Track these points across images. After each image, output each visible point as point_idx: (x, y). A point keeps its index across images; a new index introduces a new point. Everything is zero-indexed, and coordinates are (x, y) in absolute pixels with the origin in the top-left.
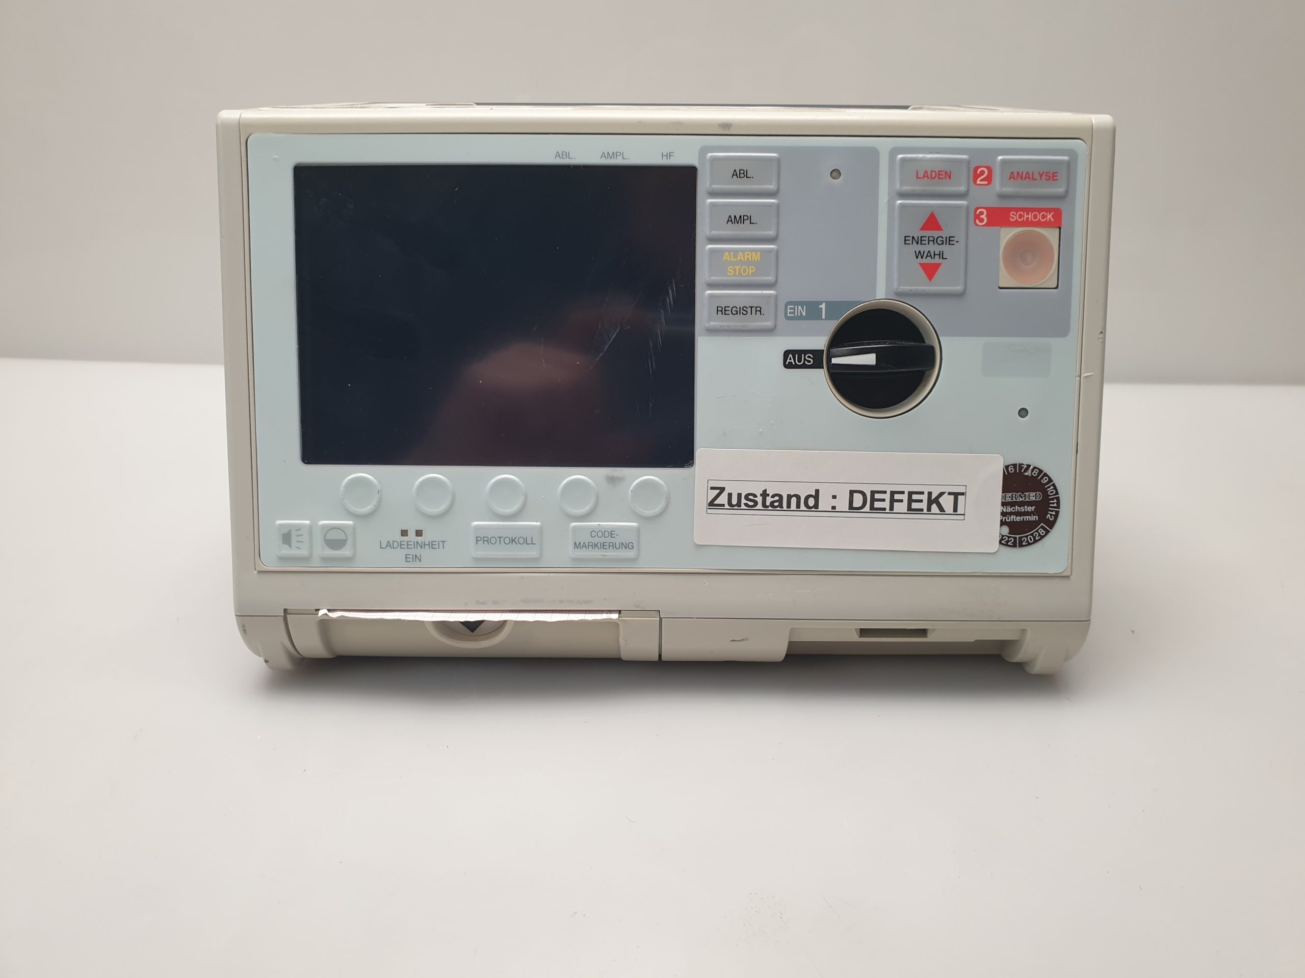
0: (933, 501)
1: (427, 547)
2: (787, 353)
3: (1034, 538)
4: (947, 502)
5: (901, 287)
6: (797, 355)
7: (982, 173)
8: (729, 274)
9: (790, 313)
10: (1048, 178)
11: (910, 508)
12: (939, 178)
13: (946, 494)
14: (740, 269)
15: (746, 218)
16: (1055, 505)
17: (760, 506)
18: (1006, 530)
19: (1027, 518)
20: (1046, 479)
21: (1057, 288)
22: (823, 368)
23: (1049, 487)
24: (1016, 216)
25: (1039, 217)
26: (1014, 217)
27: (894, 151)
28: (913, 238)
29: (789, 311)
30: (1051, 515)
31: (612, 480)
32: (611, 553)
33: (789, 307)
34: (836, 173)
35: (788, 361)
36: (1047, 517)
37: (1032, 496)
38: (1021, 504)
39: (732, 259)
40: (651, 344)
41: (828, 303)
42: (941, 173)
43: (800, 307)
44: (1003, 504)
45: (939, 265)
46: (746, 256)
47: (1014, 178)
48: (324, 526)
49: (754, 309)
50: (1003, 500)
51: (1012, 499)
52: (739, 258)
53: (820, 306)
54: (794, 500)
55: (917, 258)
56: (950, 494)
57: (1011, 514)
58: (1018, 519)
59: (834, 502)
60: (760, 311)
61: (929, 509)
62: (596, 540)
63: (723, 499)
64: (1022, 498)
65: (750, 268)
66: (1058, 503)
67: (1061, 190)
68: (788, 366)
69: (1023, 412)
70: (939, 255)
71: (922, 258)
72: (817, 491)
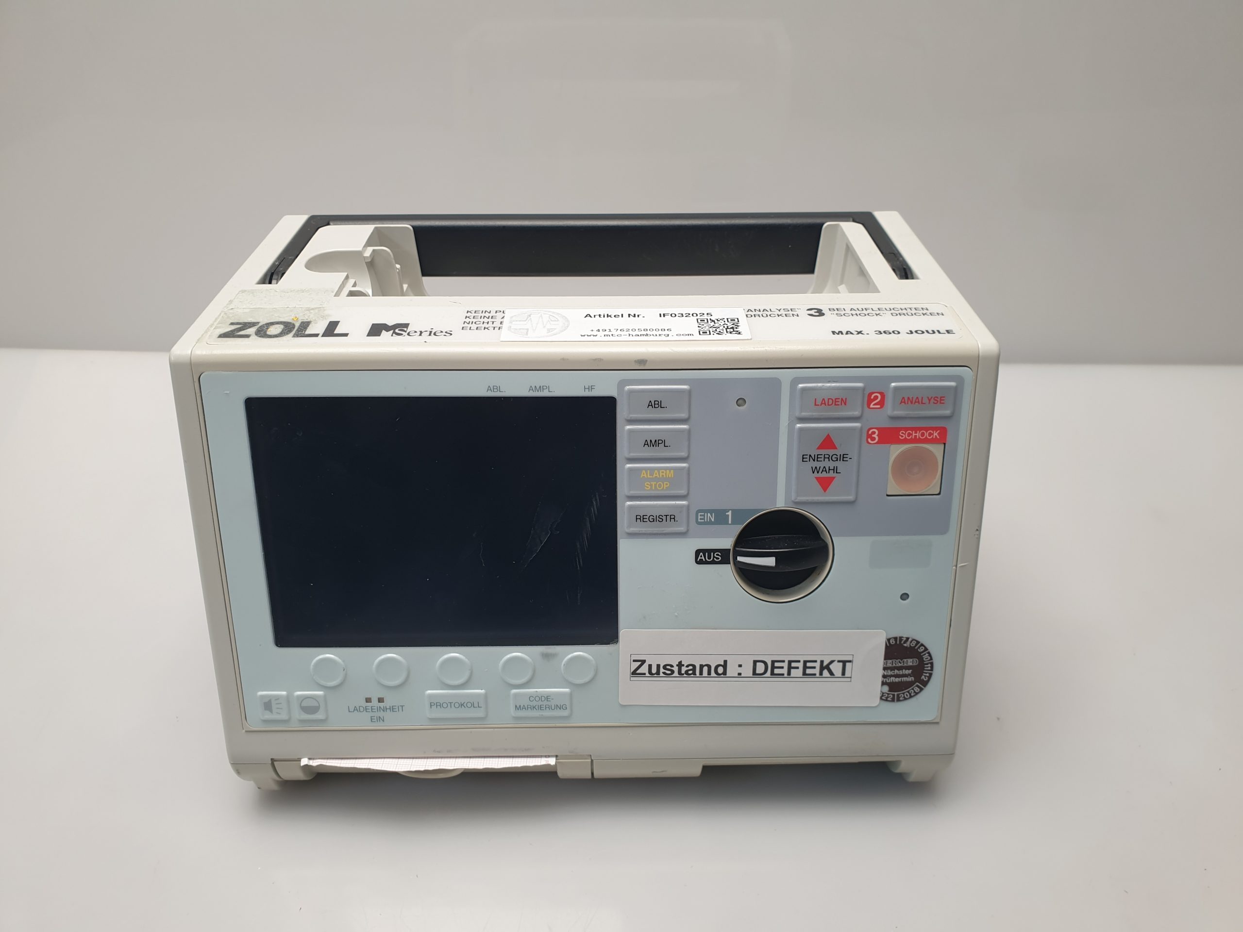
0: (825, 667)
1: (388, 710)
2: (698, 552)
3: (910, 694)
4: (836, 668)
5: (798, 498)
6: (707, 554)
7: (876, 397)
8: (646, 488)
9: (701, 519)
10: (936, 402)
11: (804, 674)
12: (835, 405)
13: (836, 662)
14: (656, 485)
15: (660, 442)
16: (929, 668)
17: (676, 674)
18: (886, 689)
19: (905, 679)
20: (922, 648)
21: (939, 494)
22: (730, 563)
23: (925, 654)
24: (905, 434)
25: (927, 434)
26: (903, 435)
27: (796, 381)
28: (810, 456)
29: (699, 517)
30: (925, 676)
31: (546, 656)
32: (547, 713)
33: (699, 514)
34: (741, 402)
35: (699, 558)
36: (922, 678)
37: (910, 662)
38: (899, 668)
39: (649, 476)
40: (578, 546)
41: (734, 511)
42: (837, 400)
43: (709, 514)
44: (885, 669)
45: (834, 478)
46: (661, 474)
47: (905, 402)
48: (299, 697)
49: (668, 517)
50: (885, 666)
51: (892, 665)
52: (654, 475)
53: (727, 514)
54: (705, 669)
55: (813, 473)
56: (839, 661)
57: (891, 676)
58: (897, 680)
59: (740, 670)
60: (674, 518)
61: (821, 674)
62: (534, 703)
63: (644, 669)
64: (901, 663)
65: (665, 483)
66: (932, 667)
67: (948, 412)
68: (699, 562)
69: (905, 596)
70: (834, 470)
71: (818, 472)
72: (725, 662)
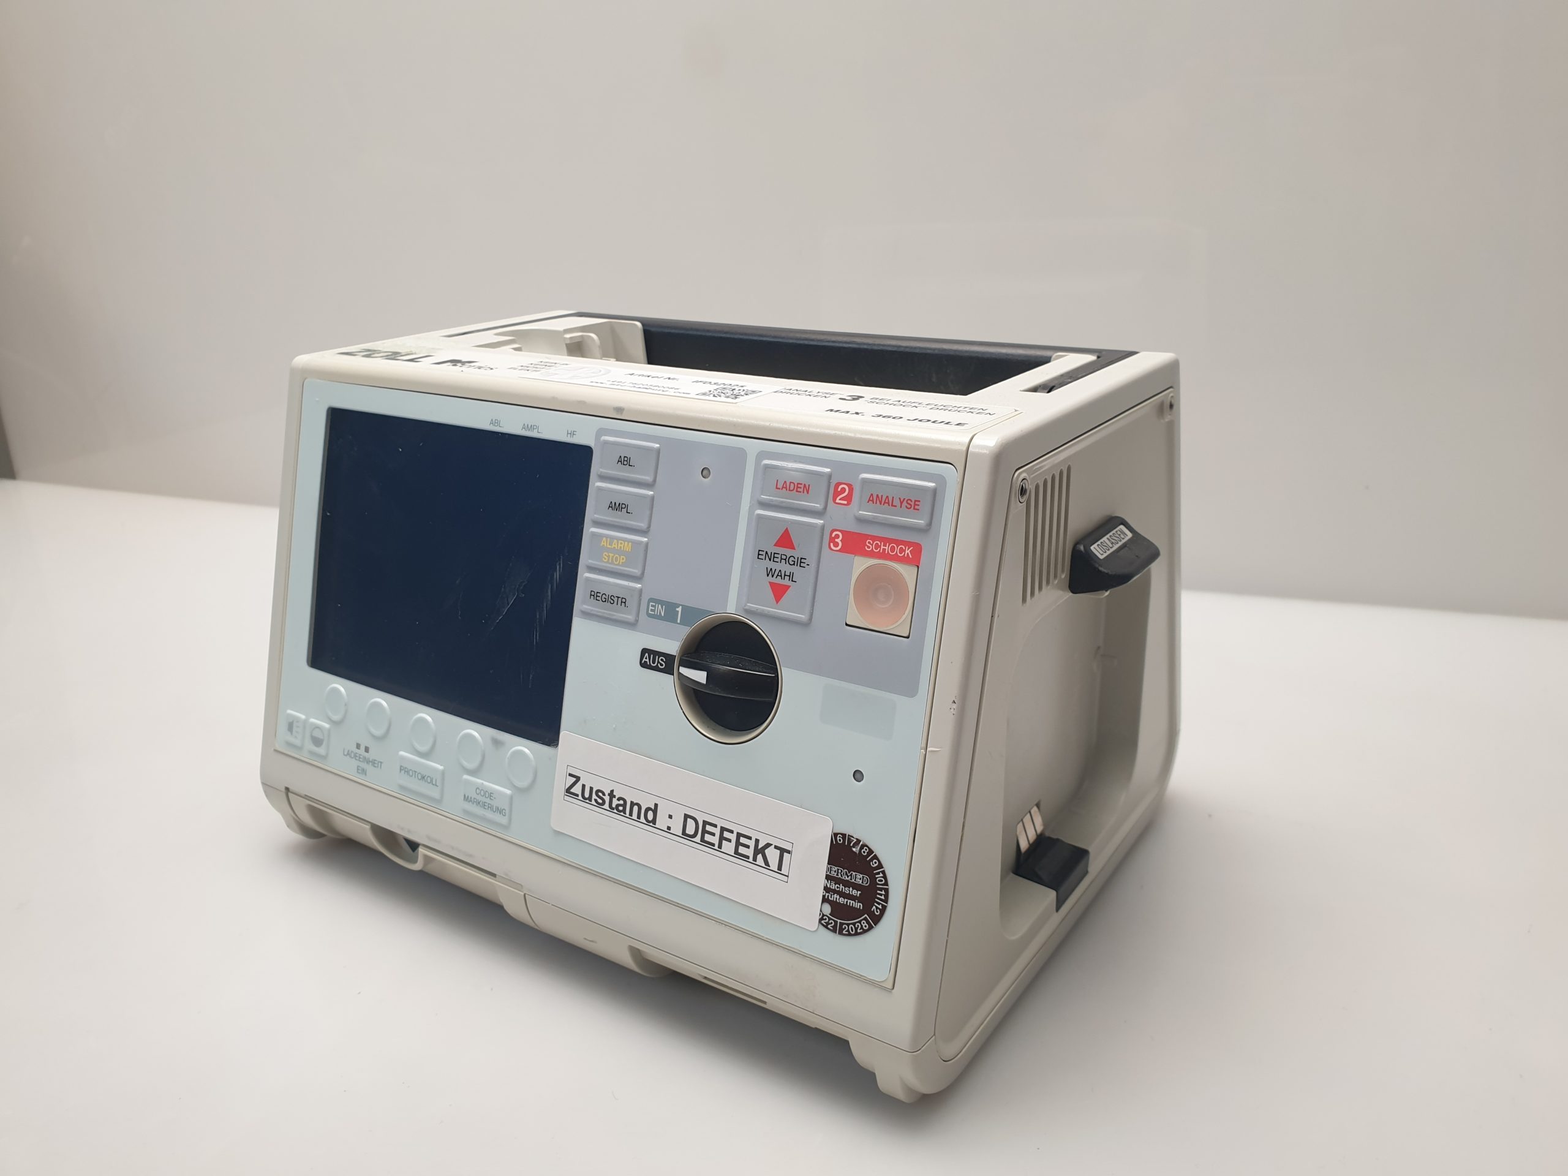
0: (760, 851)
1: (370, 763)
2: (644, 651)
3: (856, 929)
4: (772, 855)
5: (748, 604)
6: (652, 656)
7: (843, 490)
8: (603, 559)
9: (652, 610)
10: (909, 506)
11: (736, 852)
12: (797, 491)
13: (773, 846)
14: (613, 557)
15: (623, 506)
16: (883, 897)
17: (606, 806)
18: (827, 909)
19: (851, 902)
20: (875, 863)
21: (908, 637)
22: (673, 675)
23: (878, 873)
24: (872, 545)
25: (897, 550)
26: (870, 546)
27: (762, 455)
28: (766, 553)
29: (650, 608)
30: (877, 908)
31: (497, 743)
32: (489, 815)
33: (651, 603)
34: (705, 472)
35: (644, 660)
36: (872, 910)
37: (859, 878)
38: (847, 884)
39: (609, 546)
40: (538, 616)
41: (685, 608)
42: (799, 486)
43: (660, 606)
44: (828, 877)
45: (788, 587)
46: (619, 545)
47: (873, 501)
48: (312, 724)
49: (620, 601)
50: (828, 873)
51: (837, 875)
52: (613, 546)
53: (677, 609)
54: (636, 808)
55: (768, 575)
56: (776, 847)
57: (835, 892)
58: (842, 900)
59: (669, 823)
60: (625, 603)
61: (755, 859)
62: (479, 798)
63: (577, 789)
64: (848, 877)
65: (622, 557)
66: (887, 896)
67: (921, 522)
68: (644, 665)
69: (858, 775)
70: (789, 576)
71: (773, 576)
72: (656, 805)
